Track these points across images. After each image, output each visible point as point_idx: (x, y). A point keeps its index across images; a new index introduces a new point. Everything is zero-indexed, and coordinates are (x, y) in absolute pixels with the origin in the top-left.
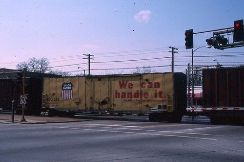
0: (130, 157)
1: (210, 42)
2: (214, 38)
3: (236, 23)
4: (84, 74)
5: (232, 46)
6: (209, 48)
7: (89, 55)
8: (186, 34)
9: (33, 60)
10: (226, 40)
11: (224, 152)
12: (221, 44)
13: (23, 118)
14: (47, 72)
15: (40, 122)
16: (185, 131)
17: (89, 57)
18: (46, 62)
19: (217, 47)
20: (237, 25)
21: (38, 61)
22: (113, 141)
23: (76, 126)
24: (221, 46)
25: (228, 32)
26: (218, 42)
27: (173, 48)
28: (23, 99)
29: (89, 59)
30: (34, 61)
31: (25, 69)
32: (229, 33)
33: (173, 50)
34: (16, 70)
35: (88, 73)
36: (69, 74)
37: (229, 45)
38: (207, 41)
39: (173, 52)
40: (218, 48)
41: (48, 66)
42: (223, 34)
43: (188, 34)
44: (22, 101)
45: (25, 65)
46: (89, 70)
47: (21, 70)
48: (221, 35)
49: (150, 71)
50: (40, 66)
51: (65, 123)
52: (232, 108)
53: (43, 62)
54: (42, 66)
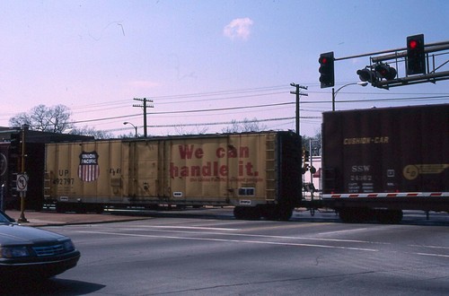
0: (219, 284)
1: (364, 75)
2: (371, 67)
3: (410, 40)
4: (136, 135)
5: (404, 82)
6: (364, 85)
7: (145, 100)
8: (320, 61)
9: (41, 109)
10: (393, 72)
11: (390, 273)
12: (384, 79)
13: (23, 216)
14: (66, 131)
15: (54, 223)
16: (321, 236)
17: (145, 104)
18: (64, 112)
19: (377, 84)
20: (413, 44)
21: (50, 111)
22: (188, 256)
23: (121, 229)
24: (385, 83)
25: (396, 57)
26: (378, 74)
27: (298, 86)
28: (22, 181)
29: (145, 107)
30: (43, 111)
31: (26, 126)
32: (398, 59)
33: (298, 90)
34: (7, 129)
35: (143, 134)
36: (108, 134)
37: (399, 80)
38: (359, 72)
39: (297, 93)
40: (379, 85)
41: (69, 120)
42: (388, 61)
43: (325, 60)
44: (20, 184)
45: (25, 119)
46: (145, 127)
47: (18, 128)
48: (384, 62)
49: (257, 128)
50: (54, 120)
51: (101, 225)
52: (404, 194)
53: (59, 113)
54: (57, 121)
